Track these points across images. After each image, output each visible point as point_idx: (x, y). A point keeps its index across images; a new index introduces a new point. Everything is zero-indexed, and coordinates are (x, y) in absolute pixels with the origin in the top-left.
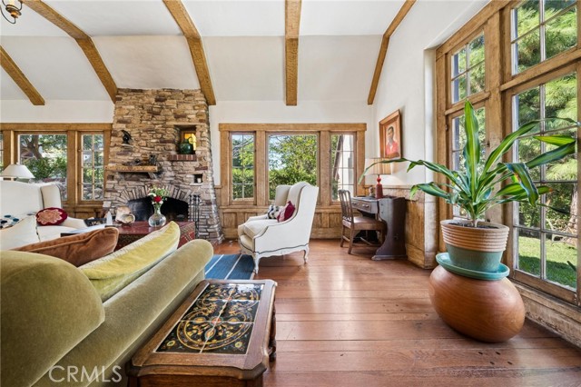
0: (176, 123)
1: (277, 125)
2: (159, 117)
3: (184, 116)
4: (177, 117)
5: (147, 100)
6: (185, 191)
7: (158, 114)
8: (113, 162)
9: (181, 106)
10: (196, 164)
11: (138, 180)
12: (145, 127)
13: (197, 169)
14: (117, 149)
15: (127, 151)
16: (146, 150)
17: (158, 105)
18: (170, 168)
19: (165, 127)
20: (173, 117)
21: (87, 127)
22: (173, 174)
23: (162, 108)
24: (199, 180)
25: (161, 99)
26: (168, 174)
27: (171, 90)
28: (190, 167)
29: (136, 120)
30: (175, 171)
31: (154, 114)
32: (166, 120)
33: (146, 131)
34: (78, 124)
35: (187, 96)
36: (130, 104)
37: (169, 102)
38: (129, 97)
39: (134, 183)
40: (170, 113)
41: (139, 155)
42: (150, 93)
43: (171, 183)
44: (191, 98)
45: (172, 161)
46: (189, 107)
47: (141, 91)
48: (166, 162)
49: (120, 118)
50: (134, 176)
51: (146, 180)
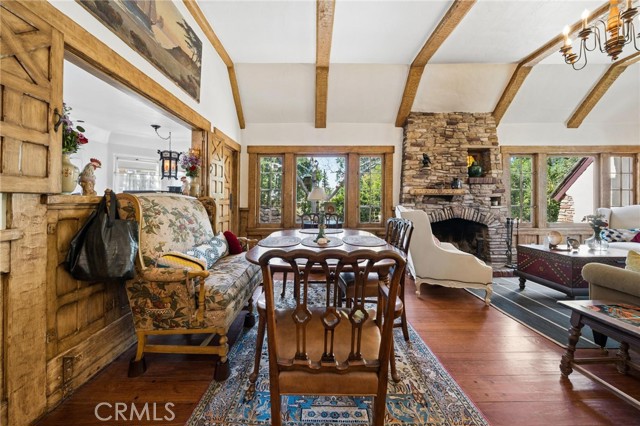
0: (470, 147)
1: (559, 147)
2: (453, 141)
3: (478, 139)
4: (470, 140)
5: (439, 123)
6: (485, 213)
7: (451, 137)
8: (409, 185)
9: (474, 130)
10: (493, 187)
11: (436, 204)
12: (439, 151)
13: (493, 192)
14: (413, 172)
15: (423, 173)
16: (441, 173)
17: (450, 128)
18: (467, 191)
19: (459, 150)
20: (465, 141)
21: (369, 150)
22: (472, 197)
23: (454, 131)
24: (496, 203)
25: (452, 122)
26: (467, 197)
27: (461, 114)
28: (488, 190)
29: (429, 143)
30: (474, 194)
31: (447, 137)
32: (460, 143)
33: (441, 154)
34: (360, 147)
35: (477, 119)
36: (422, 128)
37: (461, 126)
38: (420, 121)
39: (432, 206)
40: (463, 137)
41: (435, 178)
42: (441, 117)
43: (471, 206)
44: (482, 121)
45: (470, 185)
46: (481, 130)
47: (432, 114)
48: (464, 185)
49: (414, 141)
50: (432, 199)
51: (444, 203)
